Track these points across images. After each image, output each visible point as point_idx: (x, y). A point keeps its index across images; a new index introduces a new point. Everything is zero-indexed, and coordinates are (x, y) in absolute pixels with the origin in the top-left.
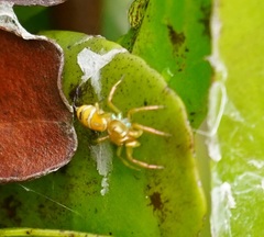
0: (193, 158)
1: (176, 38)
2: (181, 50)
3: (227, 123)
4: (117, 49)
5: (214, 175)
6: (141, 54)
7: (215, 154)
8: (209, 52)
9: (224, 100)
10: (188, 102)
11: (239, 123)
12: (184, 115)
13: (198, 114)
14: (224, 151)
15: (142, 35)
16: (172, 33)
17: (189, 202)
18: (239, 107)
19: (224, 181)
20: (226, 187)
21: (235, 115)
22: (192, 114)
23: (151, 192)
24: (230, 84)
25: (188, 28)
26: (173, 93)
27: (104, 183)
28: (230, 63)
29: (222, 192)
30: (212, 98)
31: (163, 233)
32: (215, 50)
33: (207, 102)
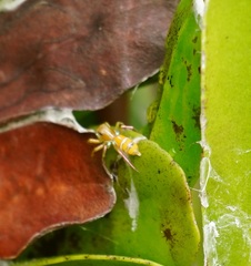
0: (191, 206)
1: (178, 129)
2: (181, 136)
3: (212, 183)
5: (205, 217)
6: (155, 140)
7: (205, 203)
8: (200, 139)
9: (210, 169)
10: (186, 170)
11: (220, 183)
12: (185, 178)
13: (193, 177)
14: (210, 201)
15: (156, 127)
16: (175, 126)
17: (189, 234)
18: (220, 173)
19: (211, 220)
20: (213, 224)
21: (217, 178)
22: (189, 177)
23: (164, 229)
24: (213, 158)
25: (185, 122)
26: (177, 165)
27: (134, 223)
28: (213, 144)
29: (210, 227)
30: (203, 168)
31: (173, 255)
32: (203, 137)
33: (199, 169)
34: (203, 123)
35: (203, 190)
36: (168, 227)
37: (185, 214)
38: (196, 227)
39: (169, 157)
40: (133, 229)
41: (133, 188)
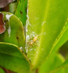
0: (23, 31)
1: (21, 13)
2: (22, 15)
3: (29, 26)
4: (12, 15)
5: (27, 34)
6: (16, 15)
7: (27, 31)
8: (27, 15)
9: (29, 22)
10: (23, 23)
15: (16, 12)
17: (22, 38)
18: (31, 23)
19: (28, 35)
20: (28, 36)
21: (30, 25)
22: (23, 25)
24: (29, 20)
25: (23, 11)
26: (20, 21)
27: (9, 35)
28: (30, 17)
30: (27, 22)
31: (18, 43)
32: (27, 14)
33: (26, 22)
34: (28, 11)
35: (27, 27)
36: (18, 36)
37: (22, 33)
38: (24, 36)
39: (19, 19)
40: (9, 37)
41: (10, 27)
